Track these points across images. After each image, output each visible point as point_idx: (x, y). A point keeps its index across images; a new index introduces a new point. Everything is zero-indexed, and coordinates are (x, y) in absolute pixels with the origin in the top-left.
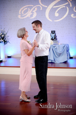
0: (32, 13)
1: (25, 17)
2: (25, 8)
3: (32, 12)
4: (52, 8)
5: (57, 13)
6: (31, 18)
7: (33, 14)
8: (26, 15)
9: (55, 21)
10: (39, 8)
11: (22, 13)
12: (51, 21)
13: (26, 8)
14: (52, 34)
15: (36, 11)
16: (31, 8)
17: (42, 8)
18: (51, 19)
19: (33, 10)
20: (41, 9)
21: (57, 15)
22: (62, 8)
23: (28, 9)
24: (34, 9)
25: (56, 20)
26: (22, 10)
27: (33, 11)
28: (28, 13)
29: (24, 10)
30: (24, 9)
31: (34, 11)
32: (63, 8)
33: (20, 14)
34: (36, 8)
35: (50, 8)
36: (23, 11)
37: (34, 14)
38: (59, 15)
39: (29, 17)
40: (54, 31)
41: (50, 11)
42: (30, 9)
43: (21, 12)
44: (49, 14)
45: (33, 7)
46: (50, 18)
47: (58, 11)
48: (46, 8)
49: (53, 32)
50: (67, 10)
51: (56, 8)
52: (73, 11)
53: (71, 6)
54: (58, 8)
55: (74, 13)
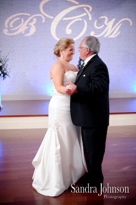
0: (27, 27)
1: (15, 33)
2: (16, 17)
3: (28, 25)
4: (62, 21)
5: (69, 28)
6: (26, 35)
8: (18, 30)
10: (39, 19)
11: (11, 26)
13: (18, 19)
15: (34, 24)
16: (26, 18)
17: (46, 20)
19: (29, 22)
20: (43, 22)
21: (69, 31)
22: (76, 22)
23: (21, 20)
24: (32, 21)
26: (10, 21)
27: (30, 24)
28: (20, 25)
31: (32, 24)
32: (79, 21)
33: (6, 27)
34: (35, 19)
35: (59, 21)
37: (31, 28)
38: (72, 32)
39: (23, 33)
41: (58, 25)
42: (25, 20)
43: (8, 24)
44: (56, 30)
45: (29, 17)
47: (71, 26)
48: (52, 20)
50: (84, 25)
51: (68, 20)
52: (94, 26)
53: (90, 19)
54: (71, 20)
55: (95, 30)
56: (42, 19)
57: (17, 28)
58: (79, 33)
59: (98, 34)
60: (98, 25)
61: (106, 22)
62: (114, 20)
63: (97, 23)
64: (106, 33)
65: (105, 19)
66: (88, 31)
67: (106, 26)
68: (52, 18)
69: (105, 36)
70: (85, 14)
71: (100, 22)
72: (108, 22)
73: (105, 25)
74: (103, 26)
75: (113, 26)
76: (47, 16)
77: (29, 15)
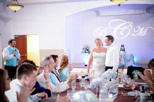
0: (103, 33)
2: (99, 29)
3: (103, 32)
4: (118, 29)
5: (122, 32)
6: (103, 36)
7: (104, 33)
8: (99, 34)
9: (121, 38)
11: (96, 33)
12: (117, 38)
13: (99, 30)
14: (122, 47)
16: (103, 29)
19: (104, 31)
20: (110, 30)
21: (121, 34)
23: (101, 30)
24: (105, 30)
25: (121, 37)
26: (96, 31)
27: (104, 32)
29: (98, 30)
31: (105, 31)
32: (126, 29)
33: (95, 33)
34: (106, 30)
36: (97, 31)
38: (123, 34)
39: (101, 35)
41: (117, 31)
43: (95, 32)
44: (116, 33)
45: (104, 29)
46: (116, 36)
48: (114, 29)
49: (123, 46)
50: (129, 31)
51: (121, 29)
52: (134, 31)
53: (132, 28)
54: (123, 29)
55: (134, 33)
56: (110, 29)
57: (99, 33)
58: (127, 34)
59: (136, 35)
60: (135, 31)
62: (144, 28)
63: (135, 29)
64: (139, 34)
65: (139, 28)
66: (131, 34)
67: (139, 31)
68: (114, 28)
69: (139, 35)
70: (129, 26)
71: (137, 29)
72: (140, 29)
73: (139, 30)
74: (138, 31)
75: (143, 30)
76: (112, 28)
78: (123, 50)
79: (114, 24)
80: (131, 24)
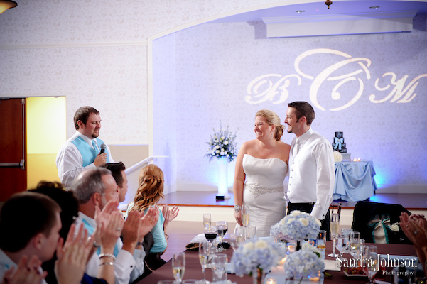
0: (277, 92)
1: (260, 101)
2: (262, 80)
3: (278, 90)
4: (325, 81)
5: (337, 91)
6: (274, 103)
7: (280, 94)
8: (264, 96)
9: (333, 110)
10: (294, 80)
11: (255, 91)
12: (323, 109)
13: (265, 81)
14: (337, 139)
15: (287, 88)
16: (275, 80)
17: (303, 82)
18: (322, 106)
19: (280, 85)
20: (299, 84)
21: (336, 96)
22: (347, 82)
23: (268, 83)
24: (283, 83)
25: (335, 107)
26: (254, 85)
27: (280, 88)
28: (267, 91)
29: (260, 84)
30: (258, 82)
31: (283, 88)
32: (351, 81)
33: (249, 92)
34: (287, 82)
35: (321, 82)
36: (257, 87)
37: (282, 93)
38: (341, 97)
39: (271, 100)
40: (342, 133)
41: (321, 87)
42: (274, 82)
43: (252, 89)
44: (317, 94)
45: (279, 78)
46: (319, 103)
47: (340, 88)
48: (311, 81)
49: (339, 135)
50: (359, 86)
51: (335, 81)
52: (374, 88)
53: (369, 77)
54: (339, 81)
55: (376, 93)
56: (297, 81)
57: (263, 94)
58: (352, 98)
59: (382, 99)
60: (380, 86)
61: (393, 81)
62: (406, 77)
63: (379, 82)
64: (393, 97)
65: (391, 76)
66: (365, 95)
67: (393, 87)
68: (312, 78)
69: (392, 101)
70: (361, 71)
71: (384, 81)
72: (396, 81)
73: (391, 85)
74: (389, 86)
75: (405, 86)
76: (305, 76)
77: (280, 76)
78: (340, 148)
79: (313, 66)
80: (365, 67)
